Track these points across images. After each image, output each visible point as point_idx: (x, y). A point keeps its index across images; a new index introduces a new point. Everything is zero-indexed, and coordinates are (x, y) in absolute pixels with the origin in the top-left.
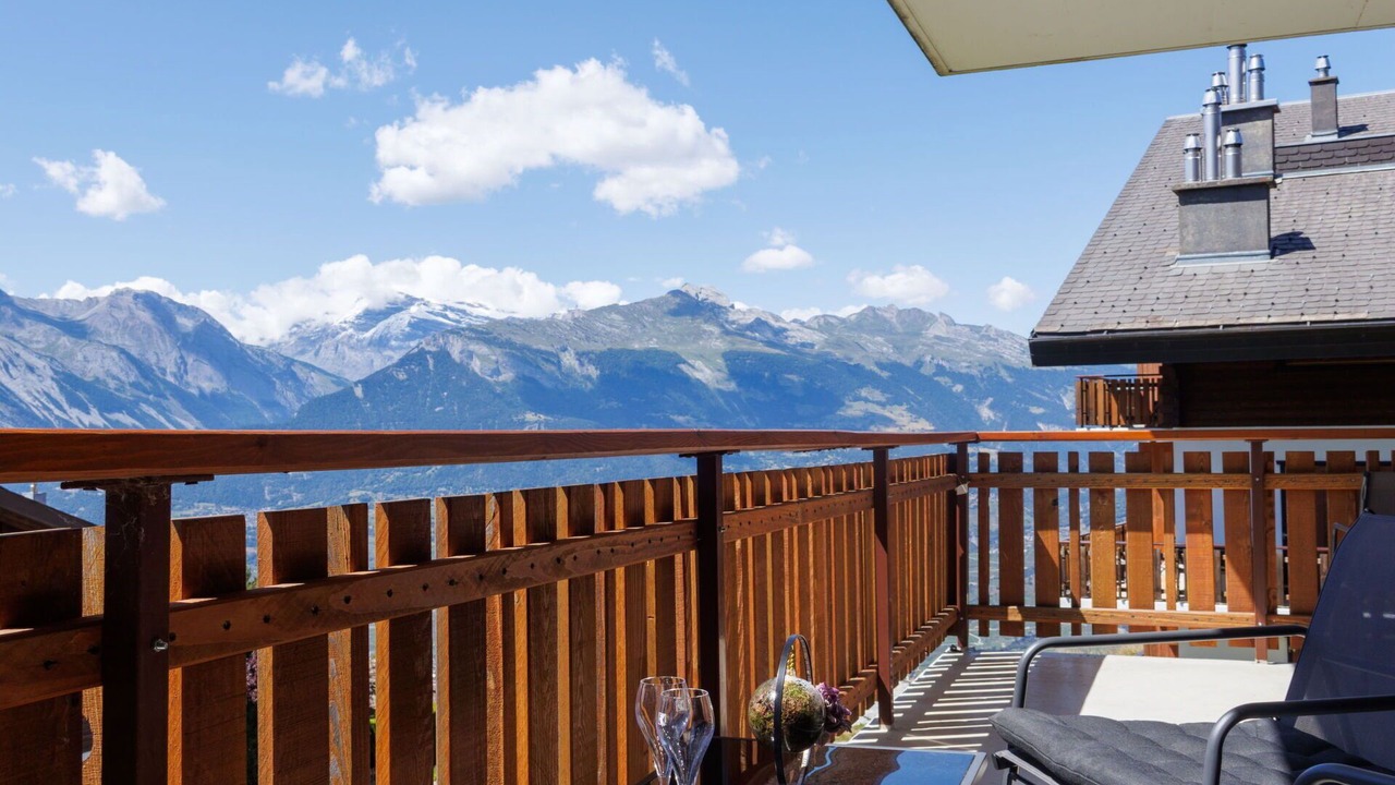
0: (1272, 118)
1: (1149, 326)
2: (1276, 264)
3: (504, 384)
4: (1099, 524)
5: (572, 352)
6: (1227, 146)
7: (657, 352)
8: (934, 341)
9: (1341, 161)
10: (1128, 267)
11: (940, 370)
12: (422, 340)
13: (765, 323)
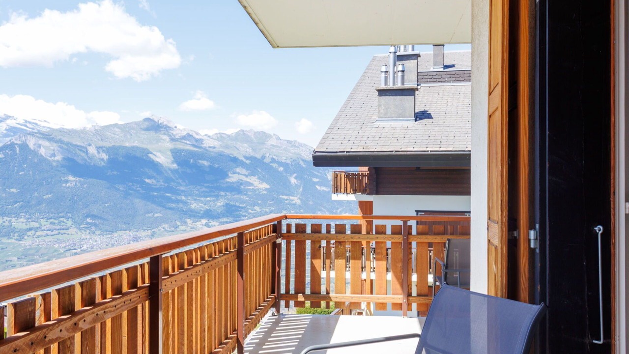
0: (418, 59)
1: (364, 150)
2: (417, 124)
3: (58, 161)
4: (339, 256)
5: (94, 146)
6: (398, 71)
7: (137, 148)
8: (270, 147)
9: (445, 80)
10: (356, 123)
11: (273, 160)
12: (13, 138)
13: (191, 136)
